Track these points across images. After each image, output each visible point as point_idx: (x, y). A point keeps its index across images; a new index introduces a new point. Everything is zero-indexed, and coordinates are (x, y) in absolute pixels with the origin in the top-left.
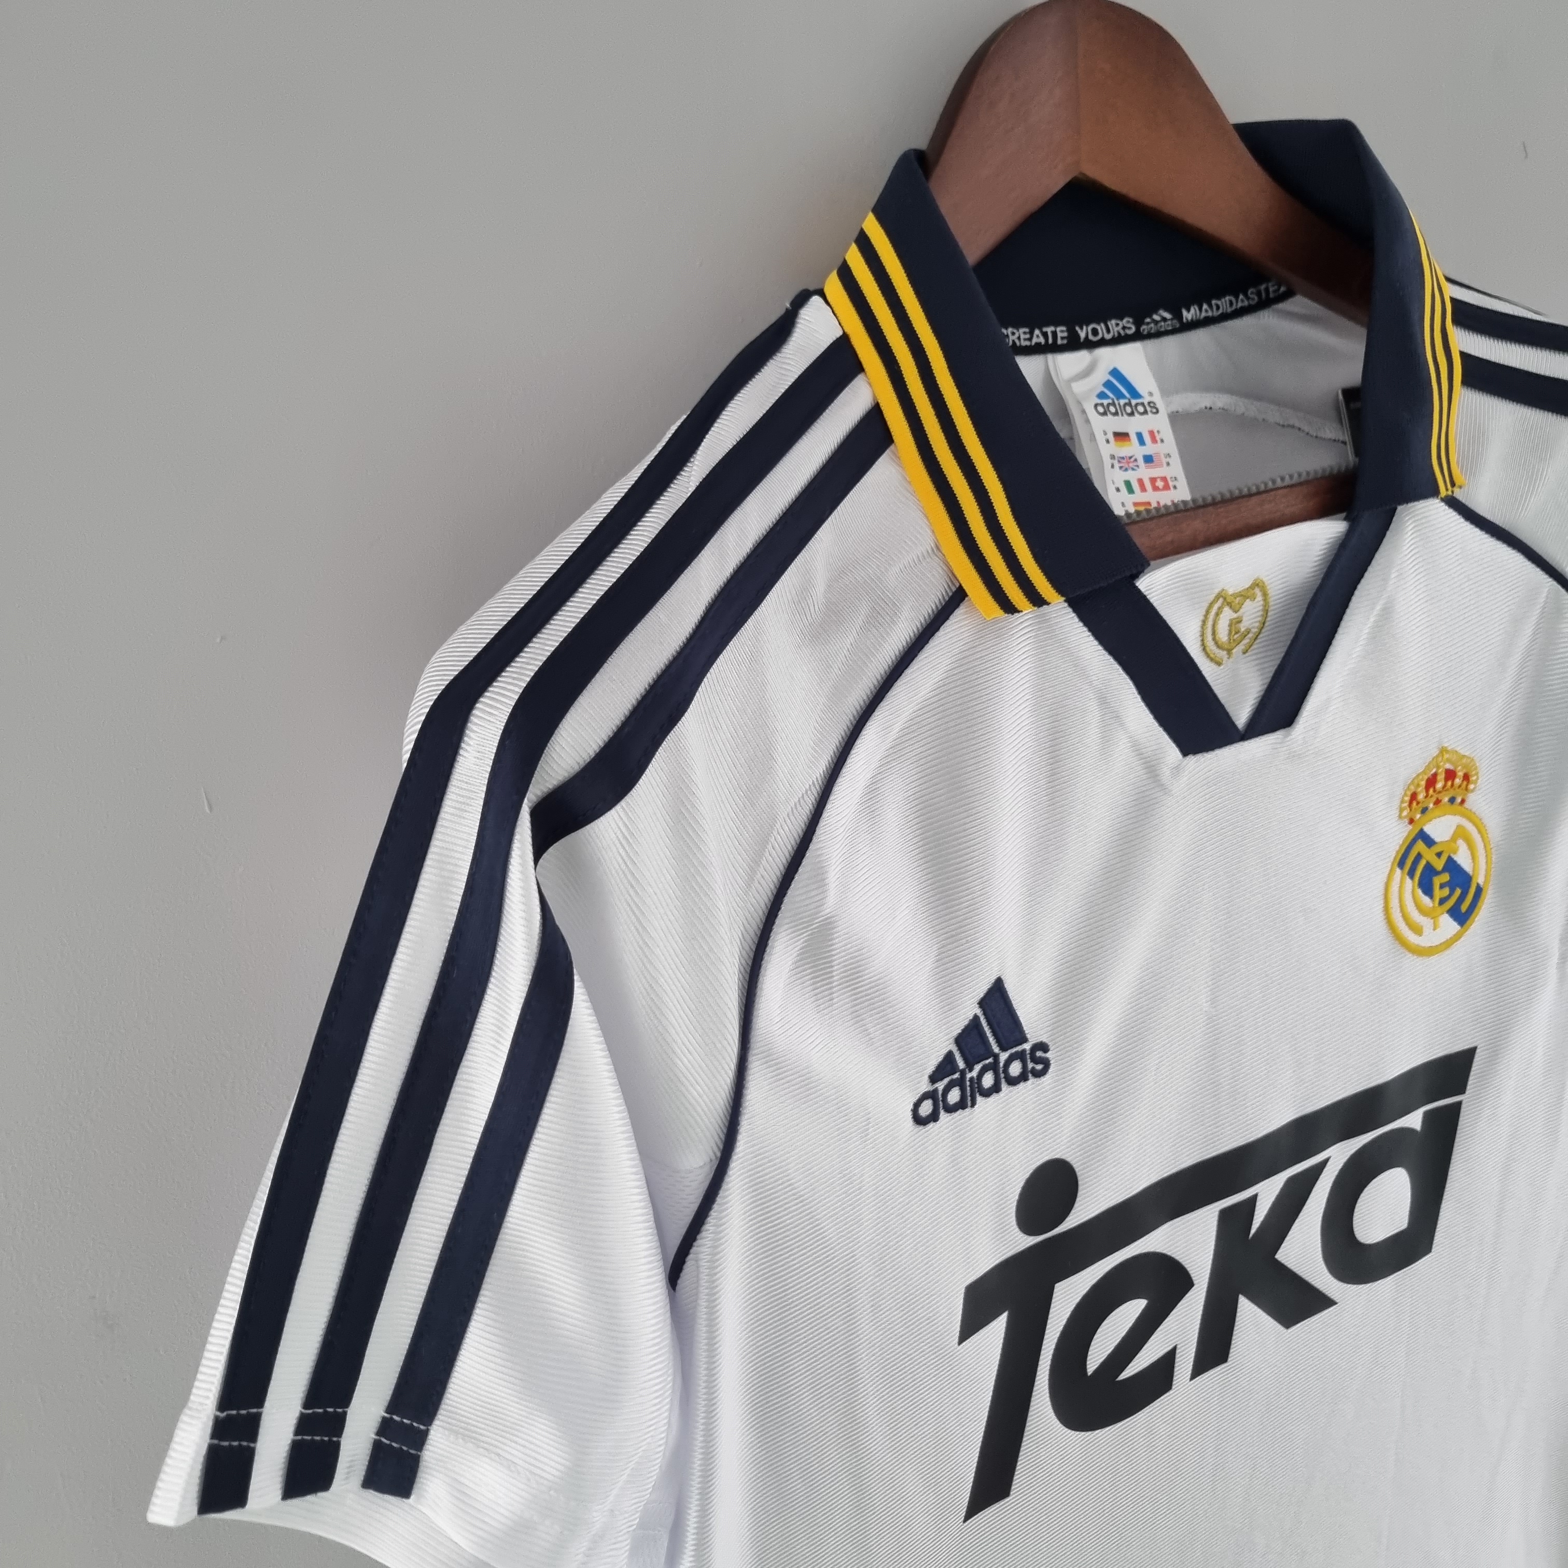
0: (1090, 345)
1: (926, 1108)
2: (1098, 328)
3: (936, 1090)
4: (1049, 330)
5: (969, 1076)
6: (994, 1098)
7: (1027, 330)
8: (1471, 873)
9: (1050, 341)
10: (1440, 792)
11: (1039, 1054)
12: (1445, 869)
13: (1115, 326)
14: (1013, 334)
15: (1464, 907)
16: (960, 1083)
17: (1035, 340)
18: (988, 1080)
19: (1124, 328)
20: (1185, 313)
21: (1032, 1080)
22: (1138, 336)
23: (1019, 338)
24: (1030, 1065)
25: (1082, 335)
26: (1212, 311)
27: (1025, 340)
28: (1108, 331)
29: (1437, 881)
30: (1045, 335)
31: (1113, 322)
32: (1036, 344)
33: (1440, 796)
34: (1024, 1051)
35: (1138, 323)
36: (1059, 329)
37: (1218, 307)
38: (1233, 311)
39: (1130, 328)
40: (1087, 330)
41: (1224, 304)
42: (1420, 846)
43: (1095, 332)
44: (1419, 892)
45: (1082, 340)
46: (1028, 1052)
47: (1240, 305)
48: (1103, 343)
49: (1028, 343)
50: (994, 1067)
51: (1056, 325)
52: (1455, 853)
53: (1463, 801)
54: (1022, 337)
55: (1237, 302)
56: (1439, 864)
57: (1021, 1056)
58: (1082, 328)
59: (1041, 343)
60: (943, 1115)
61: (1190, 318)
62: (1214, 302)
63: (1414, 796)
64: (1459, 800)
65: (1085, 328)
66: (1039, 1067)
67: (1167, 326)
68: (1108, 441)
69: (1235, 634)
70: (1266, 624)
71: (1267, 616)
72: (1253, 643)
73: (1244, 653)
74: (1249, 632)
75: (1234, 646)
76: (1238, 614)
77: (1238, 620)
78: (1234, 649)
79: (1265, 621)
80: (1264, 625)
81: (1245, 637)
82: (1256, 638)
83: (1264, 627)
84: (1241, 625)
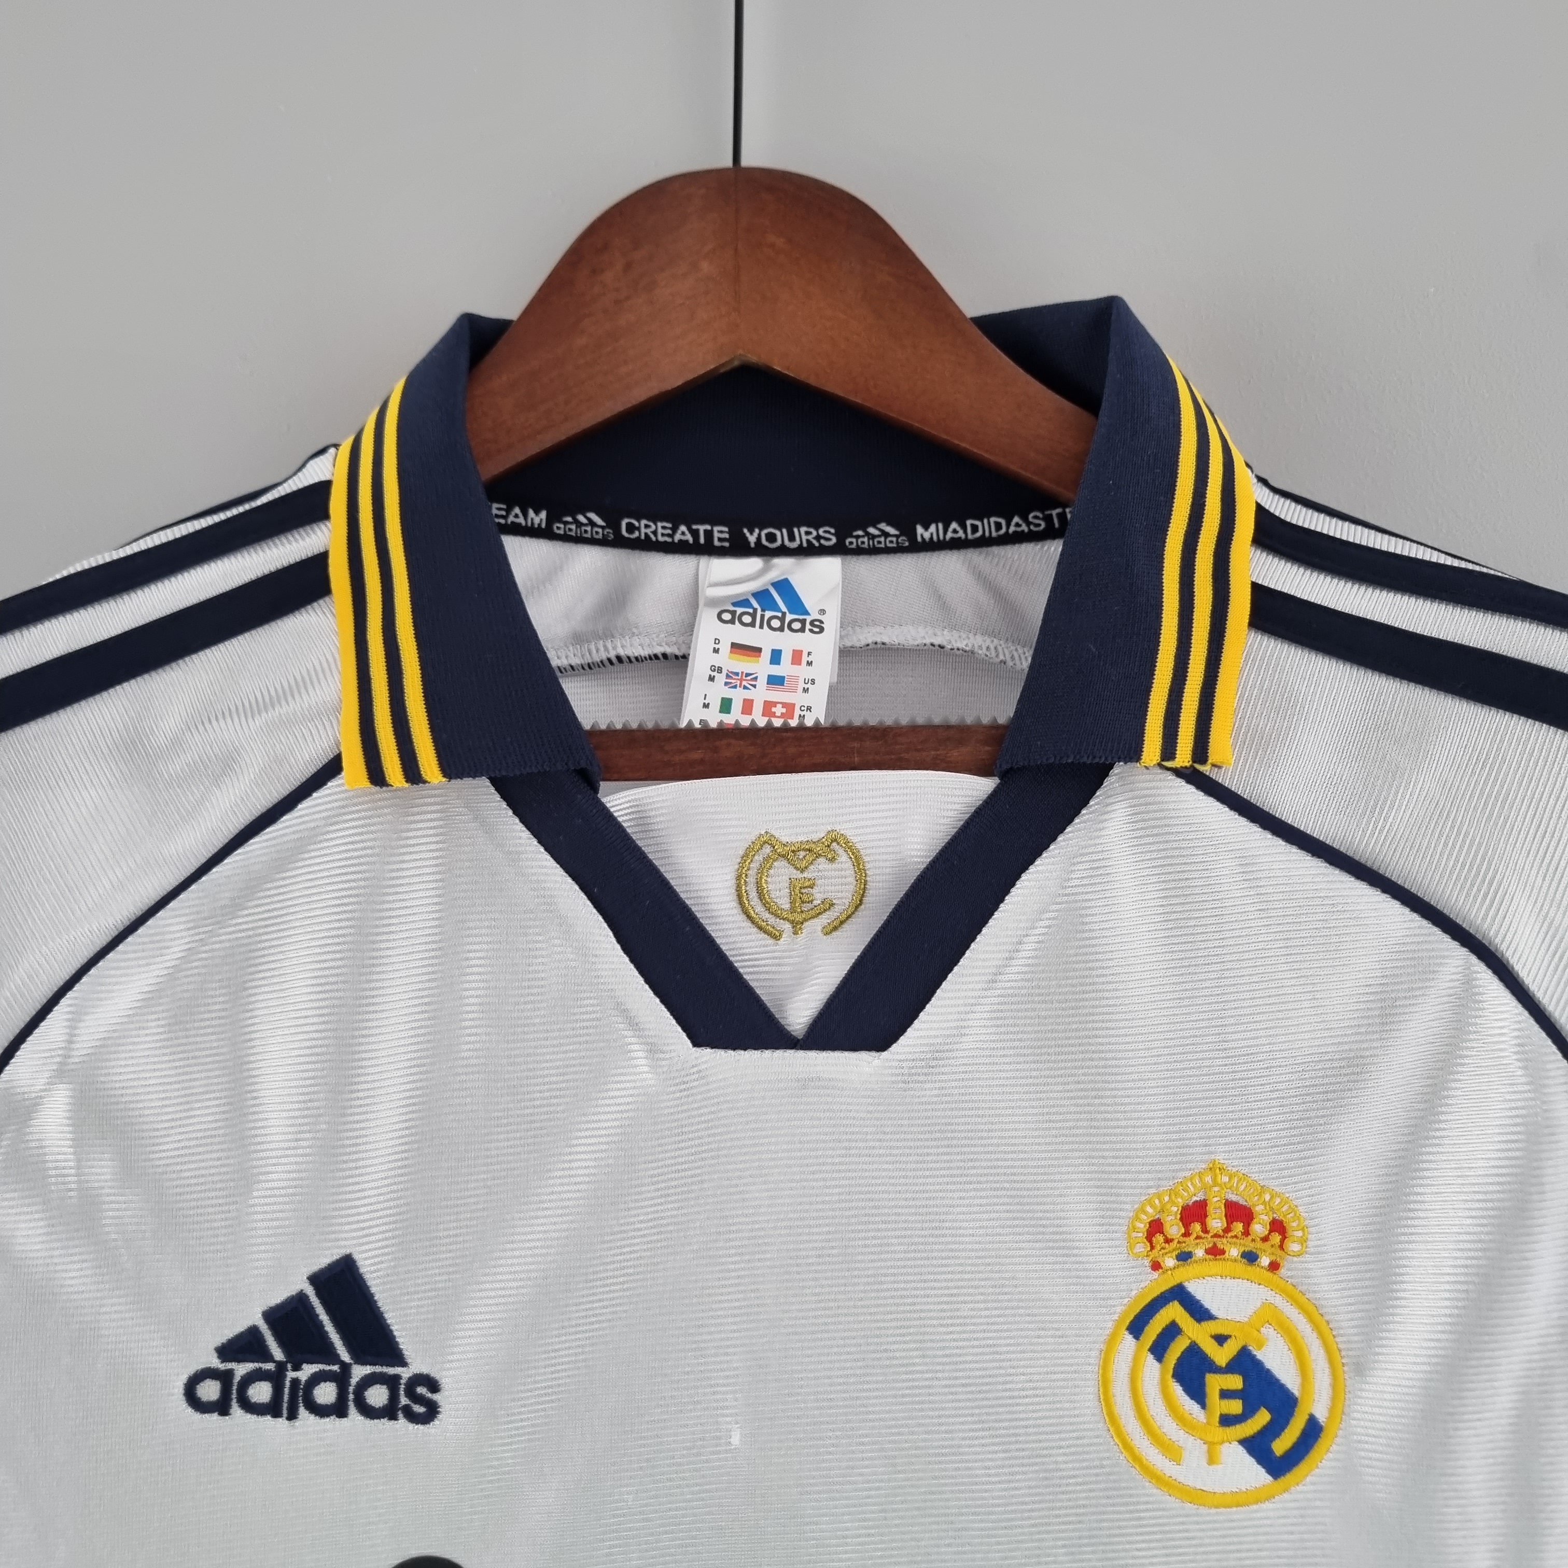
0: (760, 551)
1: (210, 1391)
2: (778, 533)
3: (229, 1374)
4: (702, 528)
5: (291, 1375)
6: (331, 1423)
7: (669, 525)
8: (1296, 1393)
9: (702, 541)
10: (1216, 1236)
11: (421, 1390)
12: (1232, 1367)
13: (804, 535)
14: (647, 526)
15: (1281, 1446)
16: (276, 1378)
17: (678, 537)
18: (326, 1393)
19: (818, 538)
20: (920, 530)
21: (402, 1422)
22: (839, 550)
23: (655, 533)
24: (404, 1401)
25: (752, 539)
26: (965, 532)
27: (663, 535)
28: (792, 538)
29: (1215, 1383)
30: (695, 534)
31: (803, 529)
32: (680, 541)
33: (1221, 1243)
34: (397, 1378)
35: (841, 536)
36: (716, 529)
37: (975, 529)
38: (999, 536)
39: (828, 539)
40: (759, 535)
41: (988, 526)
42: (1174, 1312)
43: (771, 538)
44: (1177, 1390)
45: (753, 545)
46: (403, 1381)
47: (1012, 529)
48: (783, 551)
49: (669, 540)
50: (342, 1379)
51: (713, 524)
52: (1260, 1346)
53: (1274, 1266)
54: (660, 531)
55: (1008, 526)
56: (1221, 1356)
57: (392, 1382)
58: (751, 533)
59: (687, 541)
60: (236, 1410)
61: (927, 536)
62: (969, 522)
63: (1156, 1227)
64: (1265, 1261)
65: (757, 531)
66: (419, 1409)
67: (891, 543)
68: (716, 651)
69: (803, 902)
70: (865, 900)
71: (865, 889)
72: (842, 923)
73: (826, 934)
74: (832, 905)
75: (805, 920)
76: (805, 875)
77: (807, 884)
78: (806, 924)
79: (863, 896)
80: (861, 901)
81: (825, 910)
82: (849, 917)
83: (861, 904)
84: (814, 891)
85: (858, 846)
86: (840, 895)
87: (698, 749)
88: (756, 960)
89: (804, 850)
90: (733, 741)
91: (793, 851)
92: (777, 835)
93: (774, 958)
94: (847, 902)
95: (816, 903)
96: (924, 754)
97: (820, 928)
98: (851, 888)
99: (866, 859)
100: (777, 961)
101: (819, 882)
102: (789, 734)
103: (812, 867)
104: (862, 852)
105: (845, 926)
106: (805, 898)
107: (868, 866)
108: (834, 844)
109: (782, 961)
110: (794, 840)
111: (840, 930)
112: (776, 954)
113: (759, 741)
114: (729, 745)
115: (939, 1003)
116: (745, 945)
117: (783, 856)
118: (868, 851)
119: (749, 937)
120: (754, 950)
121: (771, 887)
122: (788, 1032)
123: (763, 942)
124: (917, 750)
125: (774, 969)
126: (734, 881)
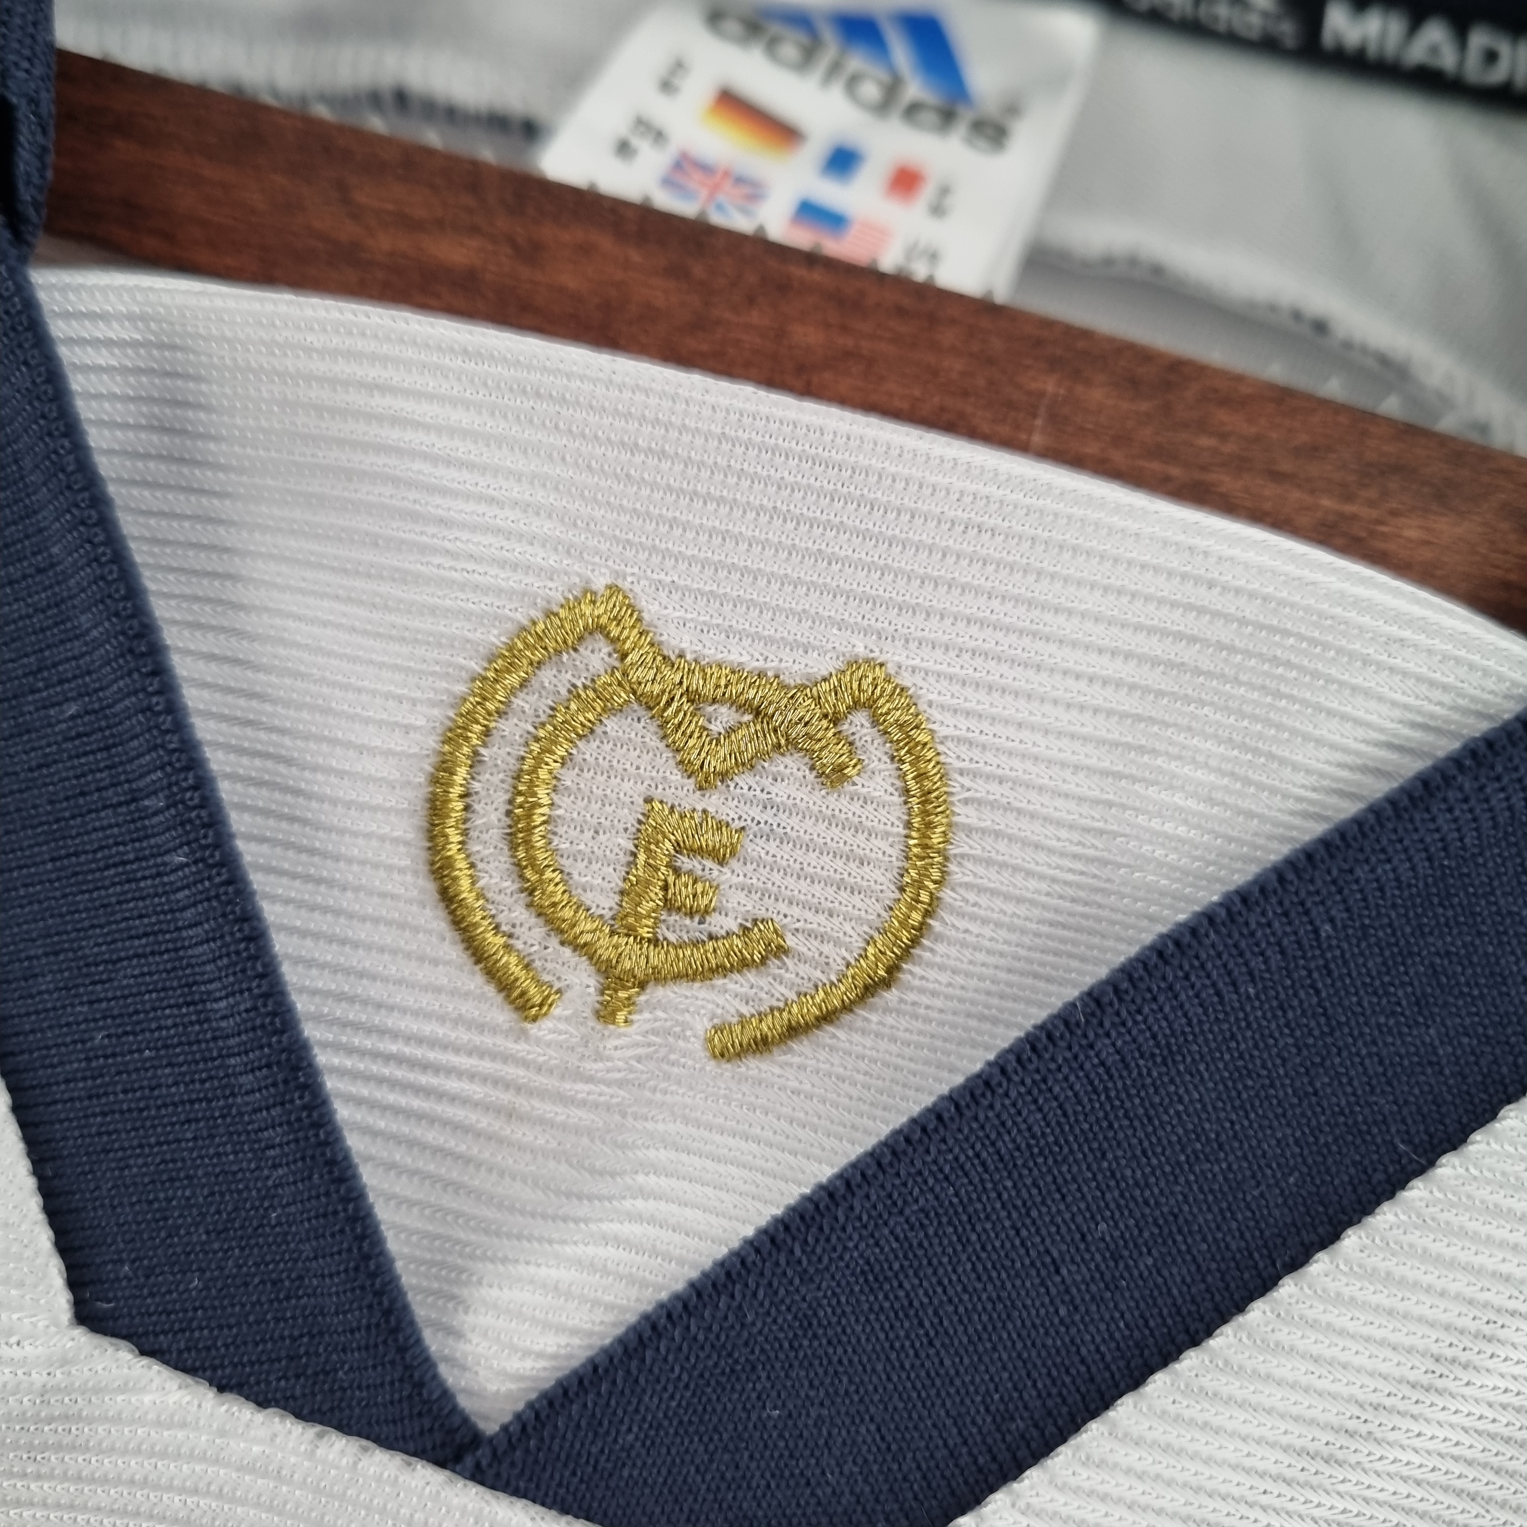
68: (667, 86)
69: (669, 905)
70: (911, 972)
71: (922, 928)
72: (794, 1031)
73: (722, 1055)
74: (782, 951)
75: (658, 977)
76: (714, 802)
77: (709, 839)
78: (657, 993)
79: (906, 953)
80: (893, 969)
81: (744, 964)
82: (827, 1018)
83: (886, 983)
84: (724, 876)
85: (952, 756)
86: (818, 922)
87: (474, 230)
88: (425, 1066)
89: (744, 706)
90: (606, 242)
91: (693, 697)
92: (651, 609)
93: (496, 1082)
94: (837, 956)
95: (719, 923)
96: (1295, 495)
97: (702, 1025)
98: (872, 910)
99: (965, 815)
100: (505, 1097)
101: (753, 848)
102: (817, 276)
103: (744, 780)
104: (958, 785)
105: (801, 1047)
106: (682, 890)
107: (961, 845)
108: (860, 718)
109: (523, 1103)
110: (711, 653)
111: (779, 1056)
112: (511, 1071)
113: (698, 270)
114: (586, 250)
115: (1086, 1477)
116: (401, 997)
117: (649, 703)
118: (981, 789)
119: (424, 974)
120: (428, 1028)
121: (566, 807)
122: (446, 1395)
123: (468, 1009)
124: (1277, 476)
125: (484, 1122)
126: (432, 742)
